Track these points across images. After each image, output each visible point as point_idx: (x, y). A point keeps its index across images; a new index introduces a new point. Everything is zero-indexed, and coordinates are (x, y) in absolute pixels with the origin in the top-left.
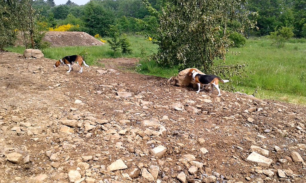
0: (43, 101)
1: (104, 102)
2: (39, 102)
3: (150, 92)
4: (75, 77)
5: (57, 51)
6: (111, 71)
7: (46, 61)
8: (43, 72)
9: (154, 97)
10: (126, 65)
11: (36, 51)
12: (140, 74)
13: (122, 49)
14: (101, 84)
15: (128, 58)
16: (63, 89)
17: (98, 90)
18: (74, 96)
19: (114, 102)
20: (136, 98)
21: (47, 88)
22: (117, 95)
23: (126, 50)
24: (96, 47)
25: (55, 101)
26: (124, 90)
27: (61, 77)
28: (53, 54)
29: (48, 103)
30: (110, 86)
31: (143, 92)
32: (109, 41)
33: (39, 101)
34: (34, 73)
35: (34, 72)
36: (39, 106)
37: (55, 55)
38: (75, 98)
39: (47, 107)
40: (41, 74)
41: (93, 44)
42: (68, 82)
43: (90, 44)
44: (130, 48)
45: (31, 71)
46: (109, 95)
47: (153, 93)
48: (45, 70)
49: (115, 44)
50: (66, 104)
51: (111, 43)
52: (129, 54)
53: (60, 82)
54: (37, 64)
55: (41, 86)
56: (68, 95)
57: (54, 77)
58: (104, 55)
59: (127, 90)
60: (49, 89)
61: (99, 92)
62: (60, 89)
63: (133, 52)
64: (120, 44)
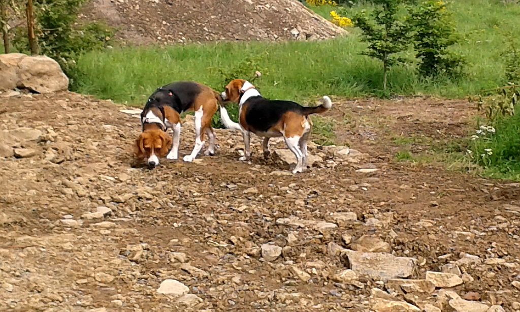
0: (31, 279)
1: (283, 296)
2: (14, 284)
3: (500, 261)
4: (181, 180)
5: (136, 64)
6: (339, 156)
7: (74, 106)
8: (51, 154)
9: (514, 283)
10: (430, 129)
11: (39, 62)
12: (491, 172)
13: (418, 56)
14: (284, 213)
15: (447, 96)
16: (121, 230)
17: (268, 240)
18: (161, 265)
19: (326, 298)
20: (429, 284)
21: (57, 222)
22: (348, 265)
23: (437, 62)
24: (305, 47)
25: (79, 281)
26: (383, 245)
27: (124, 177)
28: (119, 78)
29: (49, 290)
30: (323, 225)
31: (467, 259)
32: (360, 22)
33: (14, 280)
34: (18, 157)
35: (17, 151)
36: (8, 301)
37: (126, 82)
38: (164, 272)
39: (42, 304)
40: (44, 161)
41: (295, 32)
42: (145, 201)
43: (283, 34)
44: (454, 51)
45: (7, 147)
46: (309, 264)
47: (512, 265)
48: (62, 145)
49: (390, 35)
50: (120, 296)
51: (368, 29)
52: (449, 81)
53: (113, 200)
54: (36, 119)
55: (36, 214)
56: (137, 256)
57: (91, 176)
58: (338, 82)
59: (397, 247)
60: (62, 228)
61: (272, 250)
62: (108, 232)
63: (472, 70)
64: (412, 34)
